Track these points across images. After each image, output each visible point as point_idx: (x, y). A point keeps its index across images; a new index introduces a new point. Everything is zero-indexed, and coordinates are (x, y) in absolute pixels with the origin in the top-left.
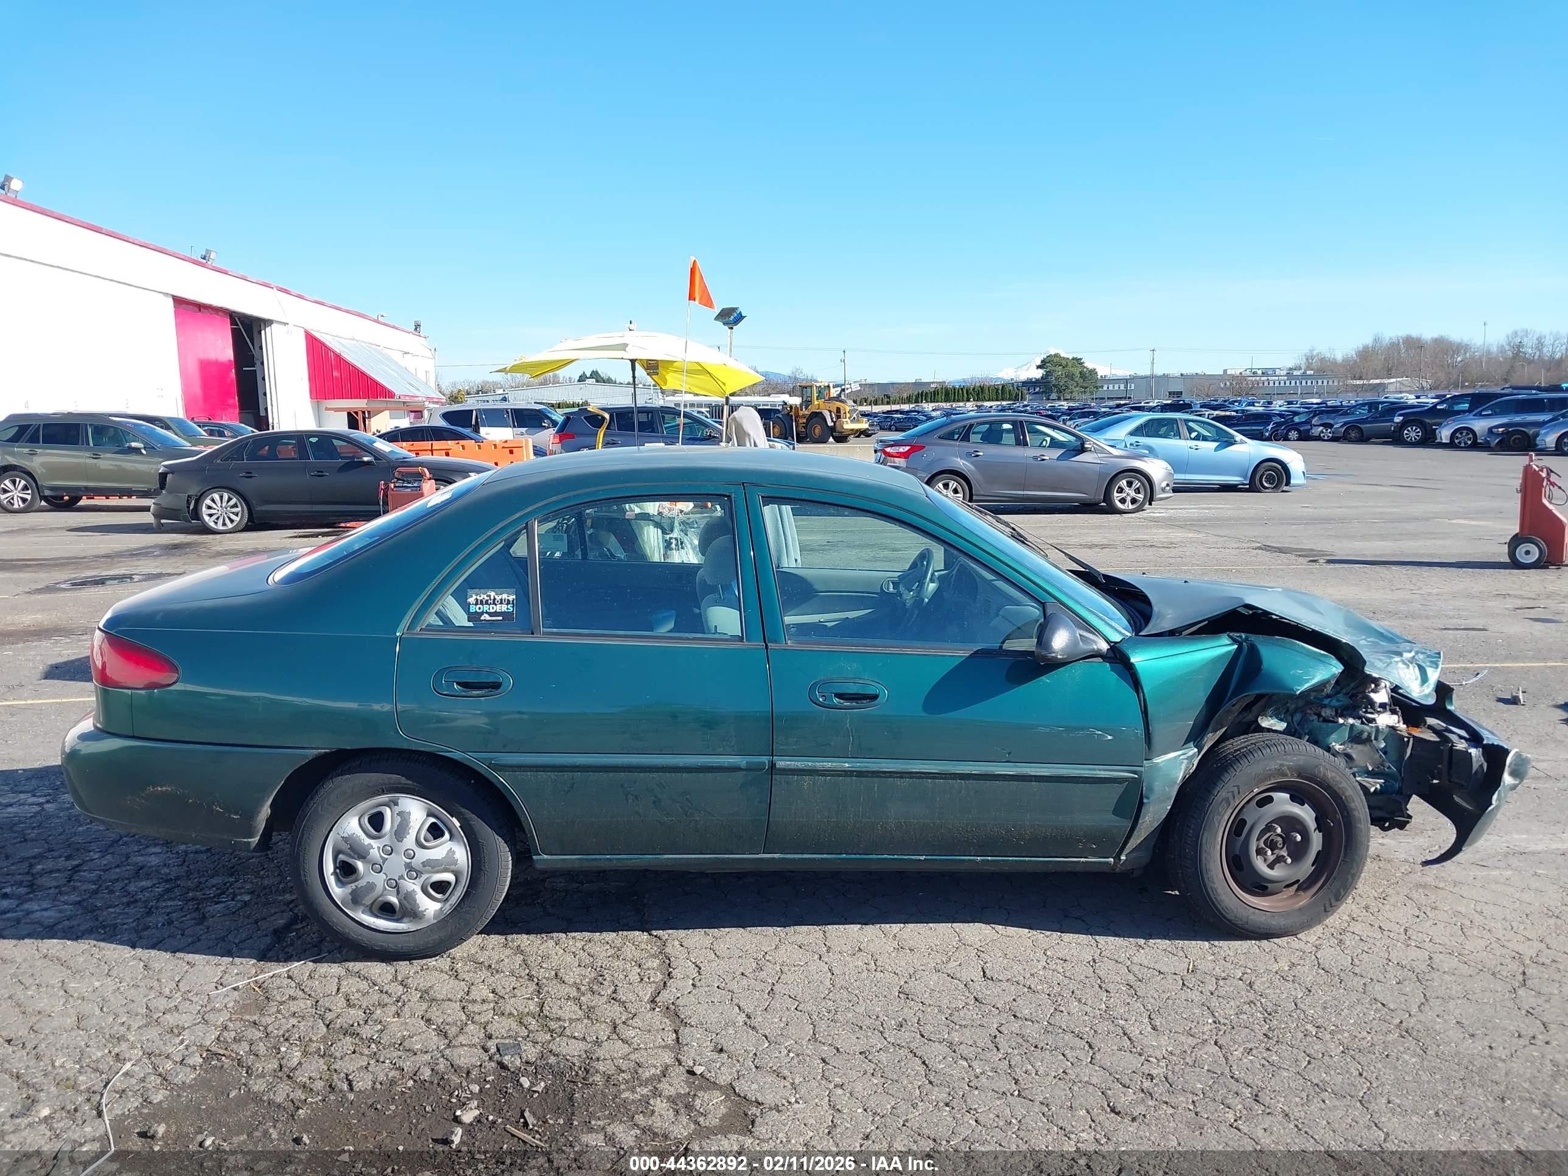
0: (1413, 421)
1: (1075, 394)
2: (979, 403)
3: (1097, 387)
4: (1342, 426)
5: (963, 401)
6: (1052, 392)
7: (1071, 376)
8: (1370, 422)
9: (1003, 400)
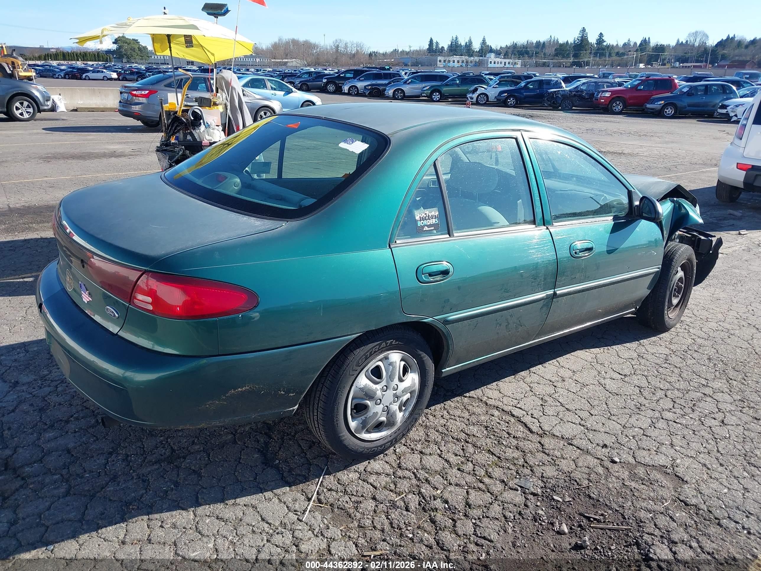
0: (331, 81)
1: (137, 60)
2: (85, 62)
3: (148, 57)
4: (299, 83)
5: (74, 60)
6: (123, 57)
7: (133, 50)
8: (311, 82)
9: (99, 61)
